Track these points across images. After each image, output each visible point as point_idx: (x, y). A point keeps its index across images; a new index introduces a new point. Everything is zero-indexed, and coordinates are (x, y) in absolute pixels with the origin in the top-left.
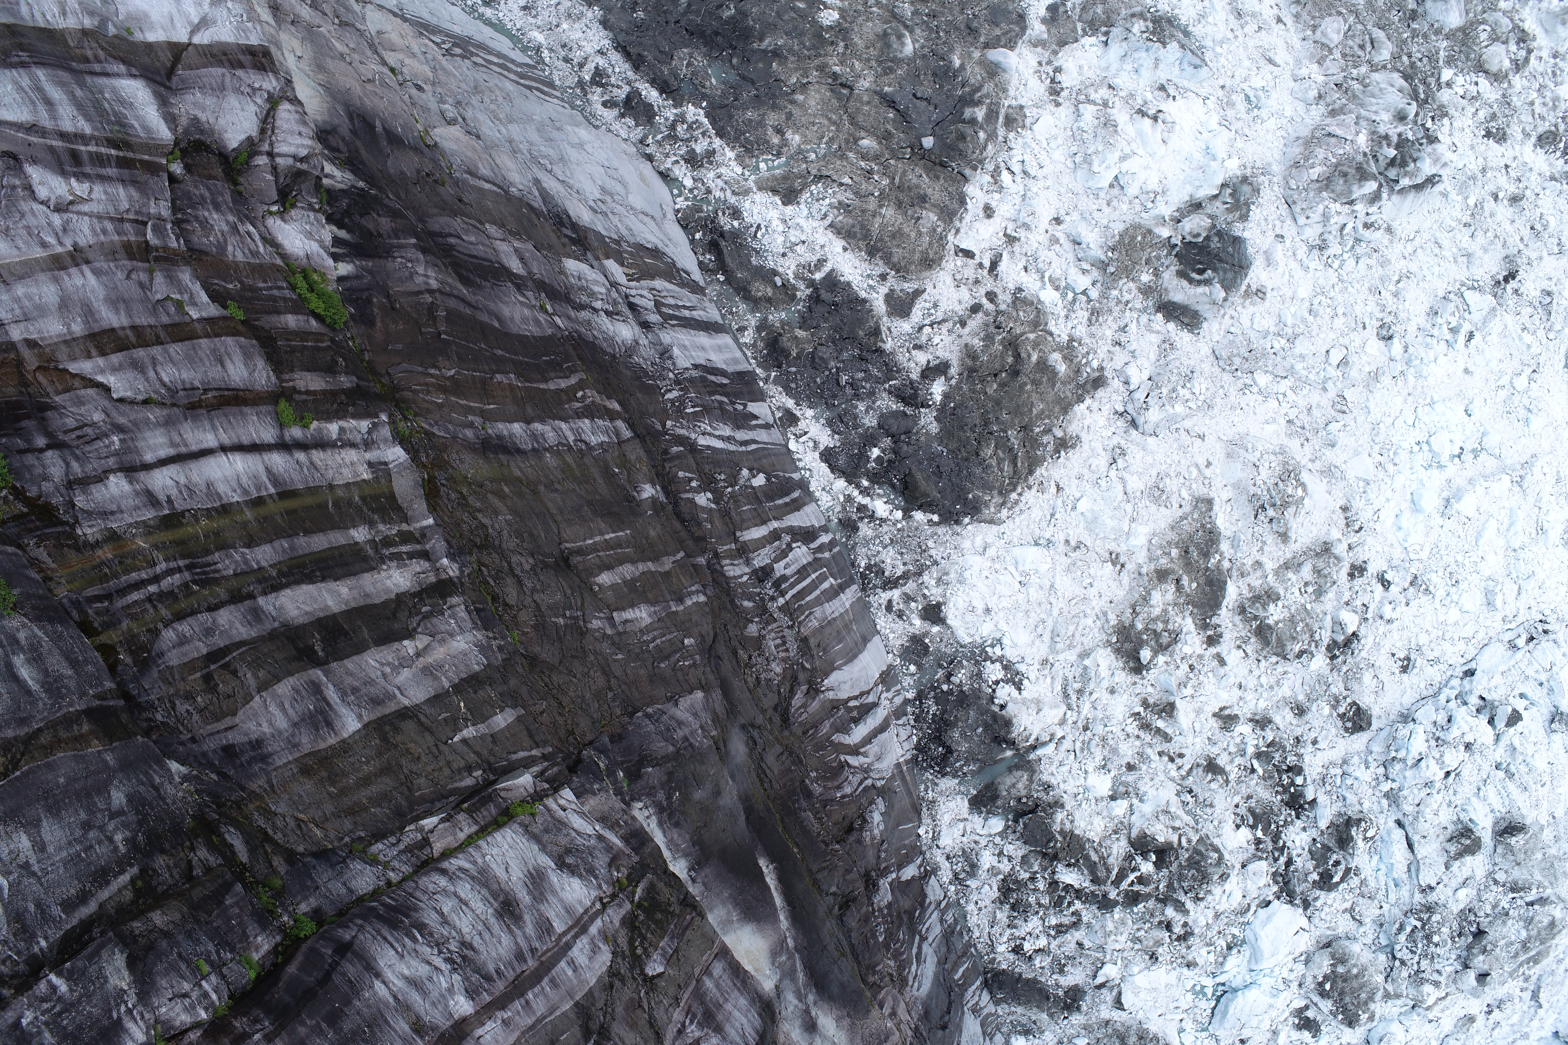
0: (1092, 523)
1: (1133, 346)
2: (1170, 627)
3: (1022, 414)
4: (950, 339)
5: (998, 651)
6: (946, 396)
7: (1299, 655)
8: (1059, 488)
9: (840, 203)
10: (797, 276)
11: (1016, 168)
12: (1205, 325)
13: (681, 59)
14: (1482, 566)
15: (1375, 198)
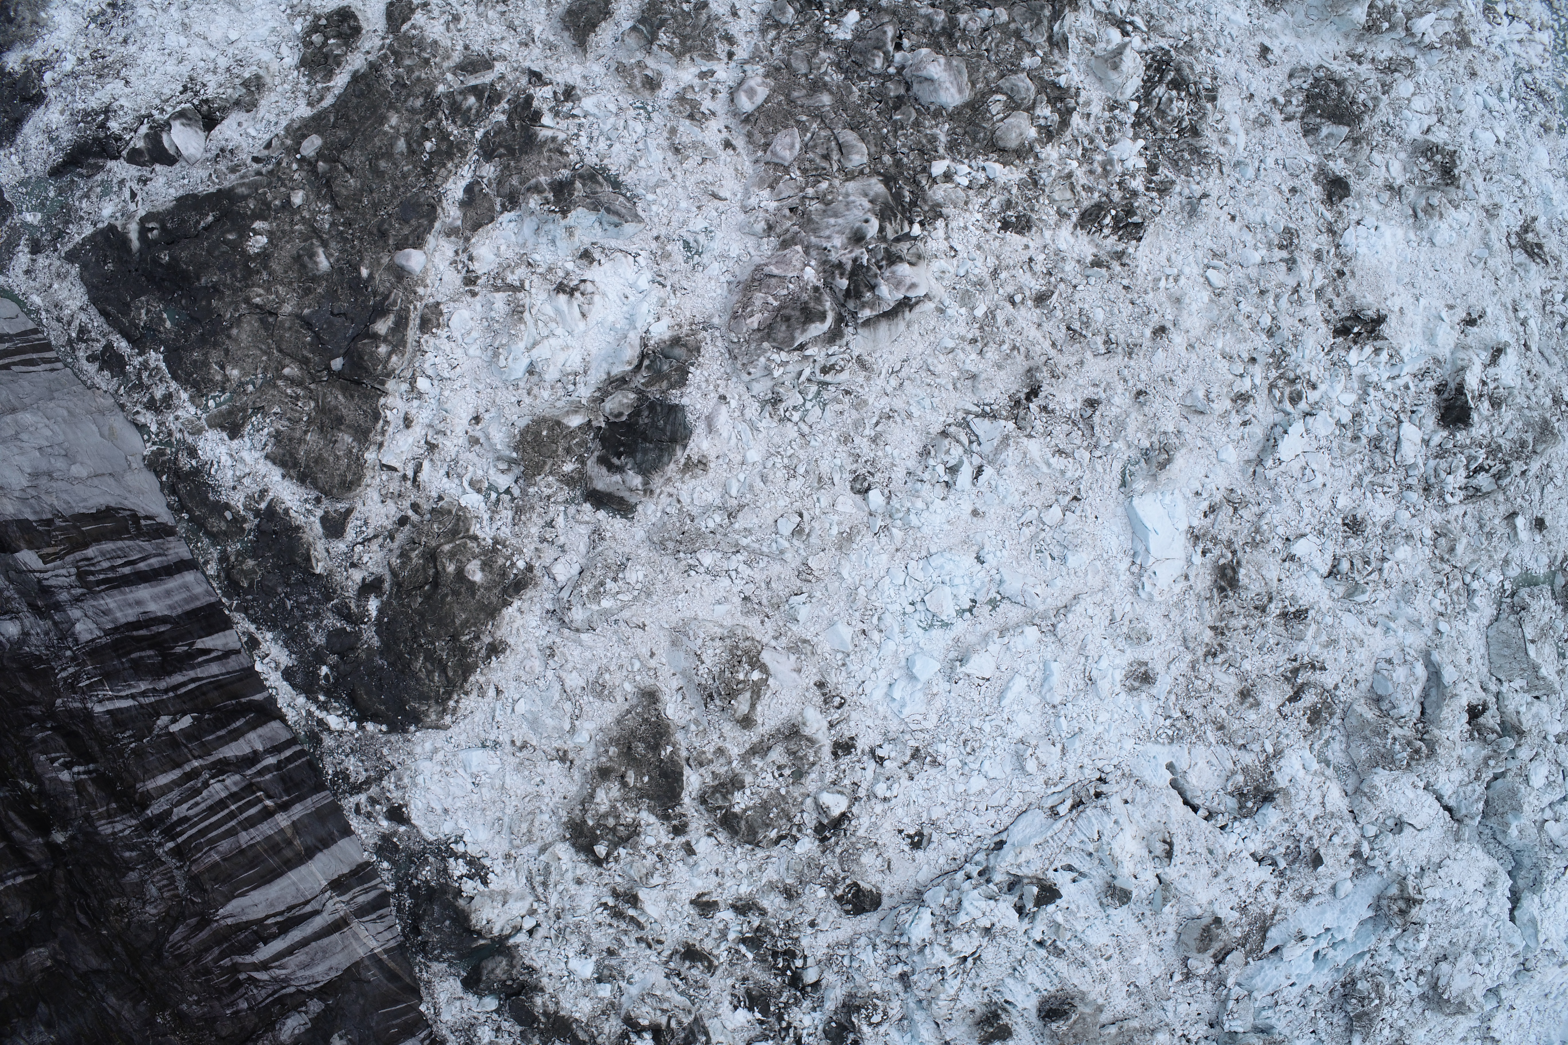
0: (534, 723)
1: (562, 540)
2: (622, 821)
3: (446, 625)
4: (381, 554)
5: (460, 848)
6: (380, 611)
7: (777, 842)
8: (498, 691)
9: (277, 431)
10: (246, 508)
11: (430, 372)
12: (640, 508)
13: (139, 309)
14: (1010, 729)
15: (834, 336)
